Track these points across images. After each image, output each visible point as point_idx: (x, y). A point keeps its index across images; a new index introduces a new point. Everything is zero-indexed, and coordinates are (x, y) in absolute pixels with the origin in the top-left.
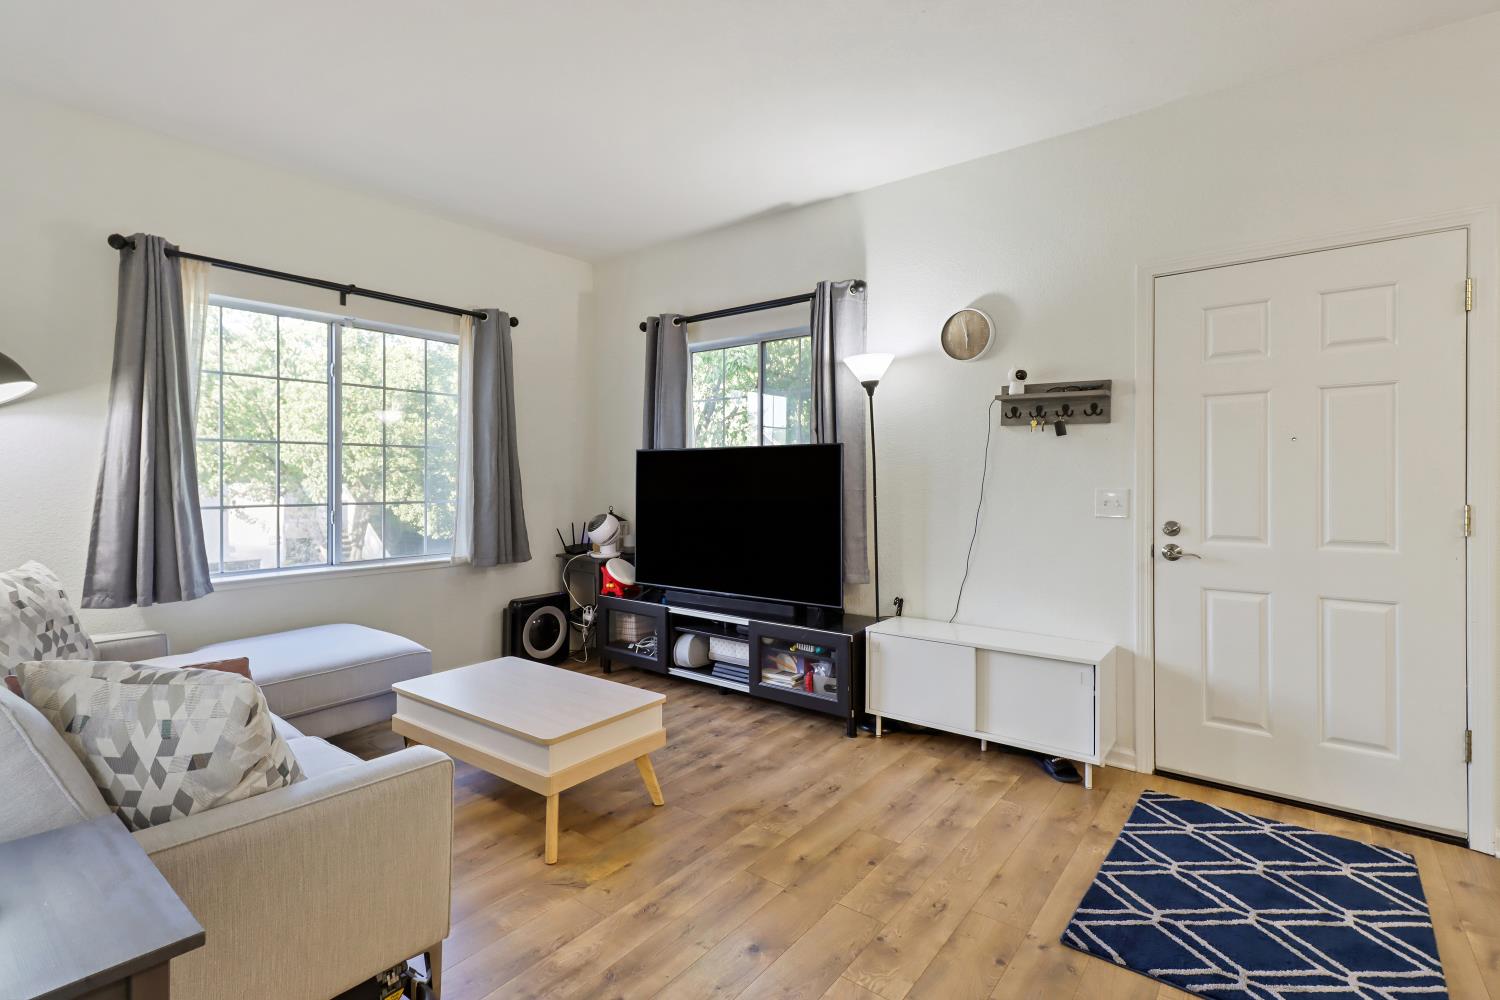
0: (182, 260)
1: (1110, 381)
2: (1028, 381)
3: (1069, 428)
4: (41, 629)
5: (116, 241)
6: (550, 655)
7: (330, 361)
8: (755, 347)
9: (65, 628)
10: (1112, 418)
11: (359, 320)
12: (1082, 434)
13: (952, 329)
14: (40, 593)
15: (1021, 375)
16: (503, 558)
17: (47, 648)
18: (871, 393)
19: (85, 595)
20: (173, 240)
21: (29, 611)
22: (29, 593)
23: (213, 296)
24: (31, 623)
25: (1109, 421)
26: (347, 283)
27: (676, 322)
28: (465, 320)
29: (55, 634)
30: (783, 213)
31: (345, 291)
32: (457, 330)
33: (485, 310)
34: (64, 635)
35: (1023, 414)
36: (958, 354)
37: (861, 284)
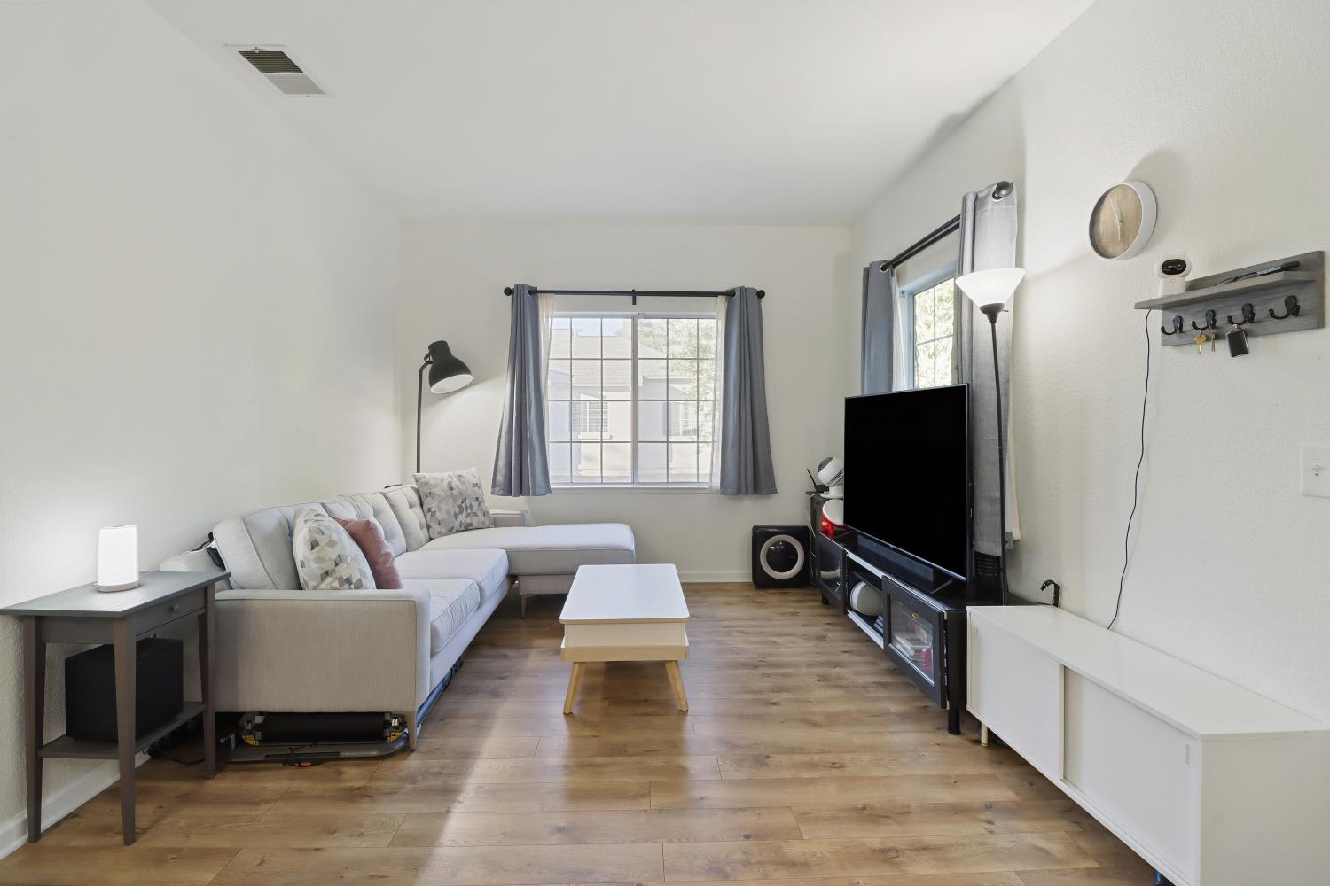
0: (539, 295)
1: (1320, 254)
2: (1197, 272)
4: (459, 502)
5: (508, 292)
6: (791, 576)
7: (633, 344)
9: (473, 504)
10: (1326, 319)
11: (647, 313)
14: (463, 483)
15: (1174, 267)
16: (743, 489)
17: (461, 512)
18: (993, 320)
19: (493, 487)
20: (532, 284)
21: (455, 492)
22: (458, 483)
23: (555, 313)
24: (455, 498)
26: (633, 289)
27: (883, 269)
28: (721, 299)
29: (466, 505)
31: (634, 294)
32: (712, 309)
33: (734, 289)
34: (471, 507)
35: (1187, 326)
36: (1111, 250)
37: (1003, 186)
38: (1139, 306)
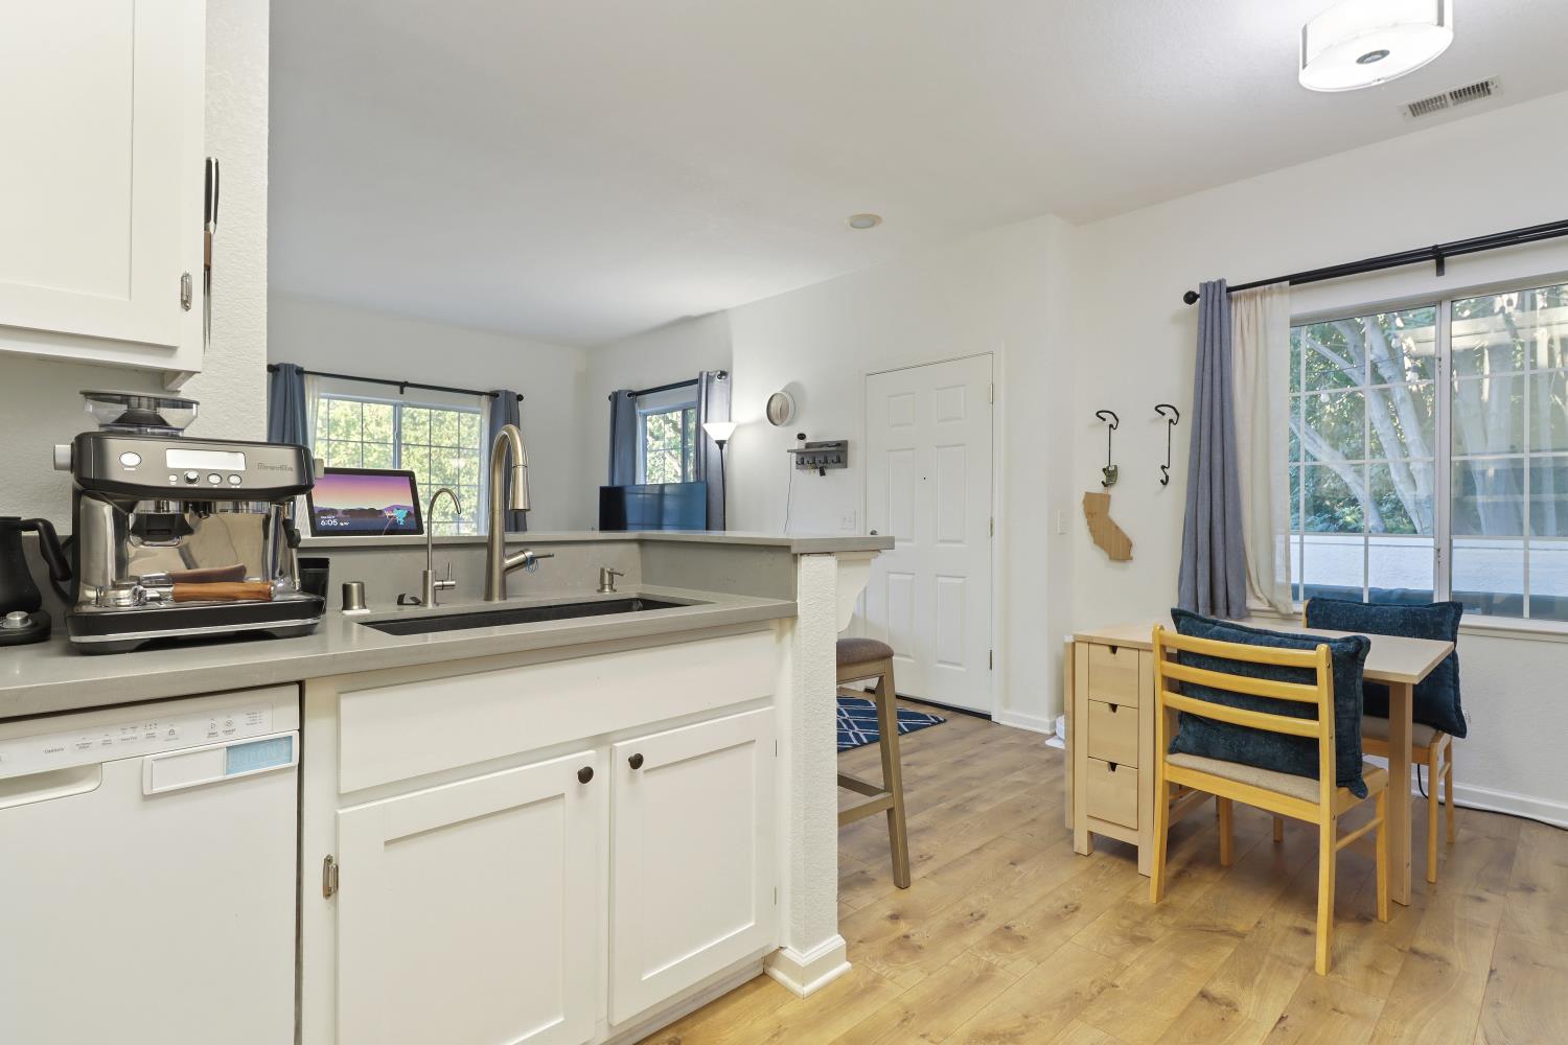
0: (305, 375)
1: (846, 441)
2: (809, 440)
3: (826, 471)
5: (270, 368)
7: (395, 430)
8: (680, 413)
10: (849, 464)
11: (413, 403)
12: (835, 474)
13: (773, 405)
15: (801, 437)
18: (722, 448)
20: (299, 364)
23: (322, 394)
25: (846, 467)
26: (402, 380)
27: (629, 395)
28: (486, 398)
30: (688, 321)
31: (403, 385)
32: (479, 405)
33: (498, 391)
35: (805, 462)
36: (776, 421)
37: (723, 374)
38: (788, 451)
